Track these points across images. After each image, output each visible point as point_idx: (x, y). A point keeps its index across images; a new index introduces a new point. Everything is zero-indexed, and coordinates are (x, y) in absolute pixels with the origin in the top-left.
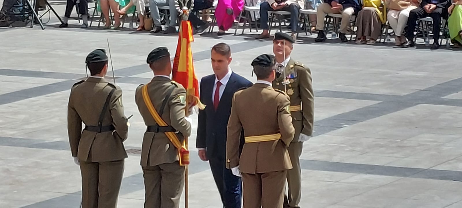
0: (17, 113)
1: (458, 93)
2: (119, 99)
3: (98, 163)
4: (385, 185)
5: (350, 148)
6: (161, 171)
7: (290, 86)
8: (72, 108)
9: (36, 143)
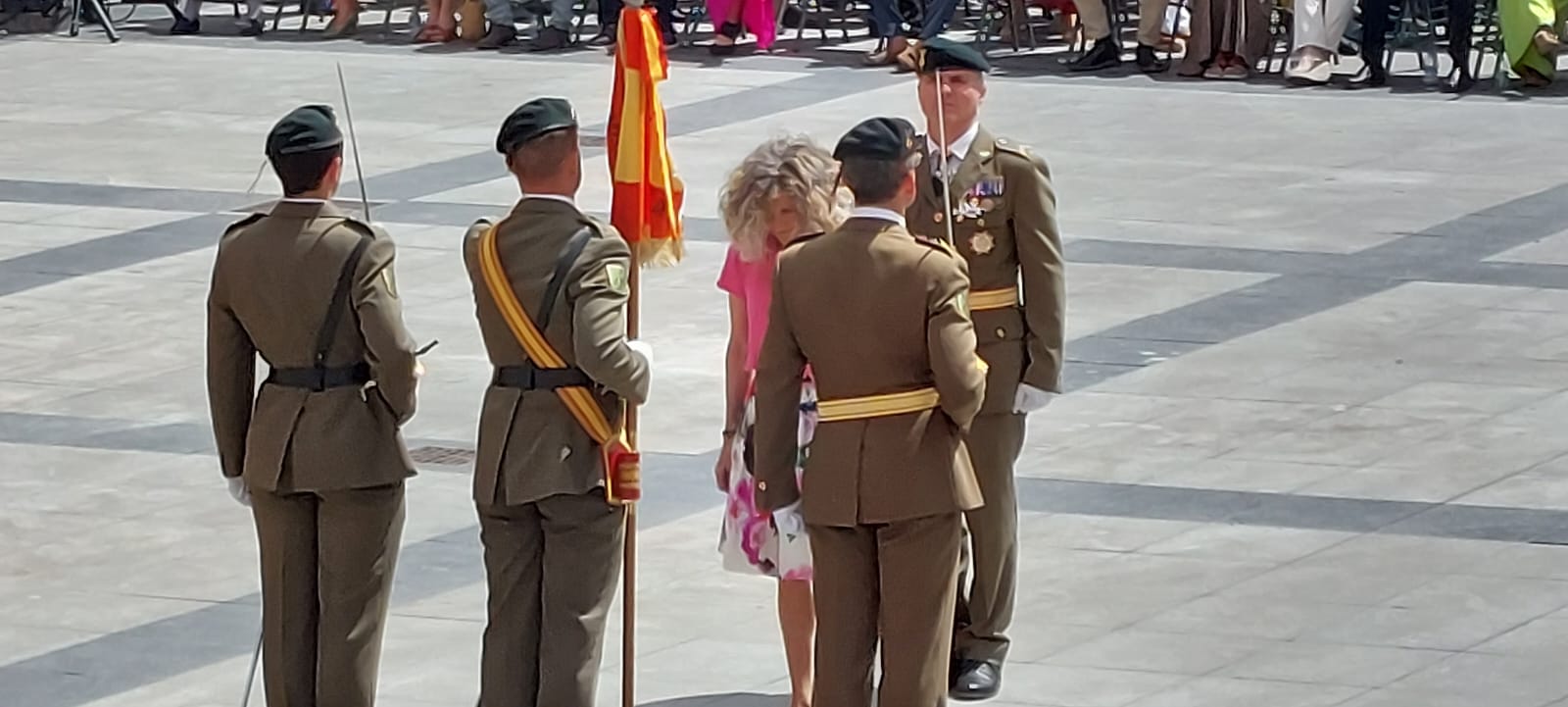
0: (31, 329)
1: (1537, 241)
2: (384, 271)
3: (312, 493)
4: (1295, 560)
5: (1177, 436)
6: (543, 521)
7: (981, 222)
8: (222, 308)
9: (96, 432)
